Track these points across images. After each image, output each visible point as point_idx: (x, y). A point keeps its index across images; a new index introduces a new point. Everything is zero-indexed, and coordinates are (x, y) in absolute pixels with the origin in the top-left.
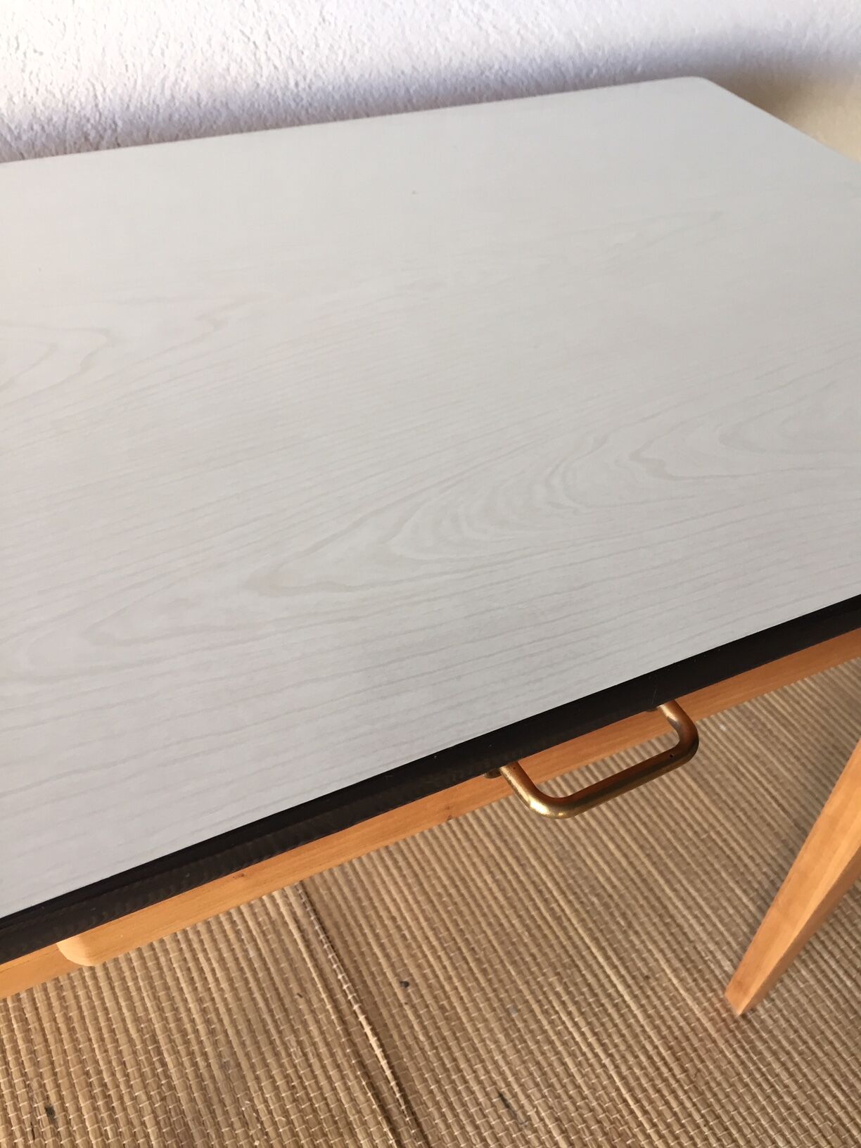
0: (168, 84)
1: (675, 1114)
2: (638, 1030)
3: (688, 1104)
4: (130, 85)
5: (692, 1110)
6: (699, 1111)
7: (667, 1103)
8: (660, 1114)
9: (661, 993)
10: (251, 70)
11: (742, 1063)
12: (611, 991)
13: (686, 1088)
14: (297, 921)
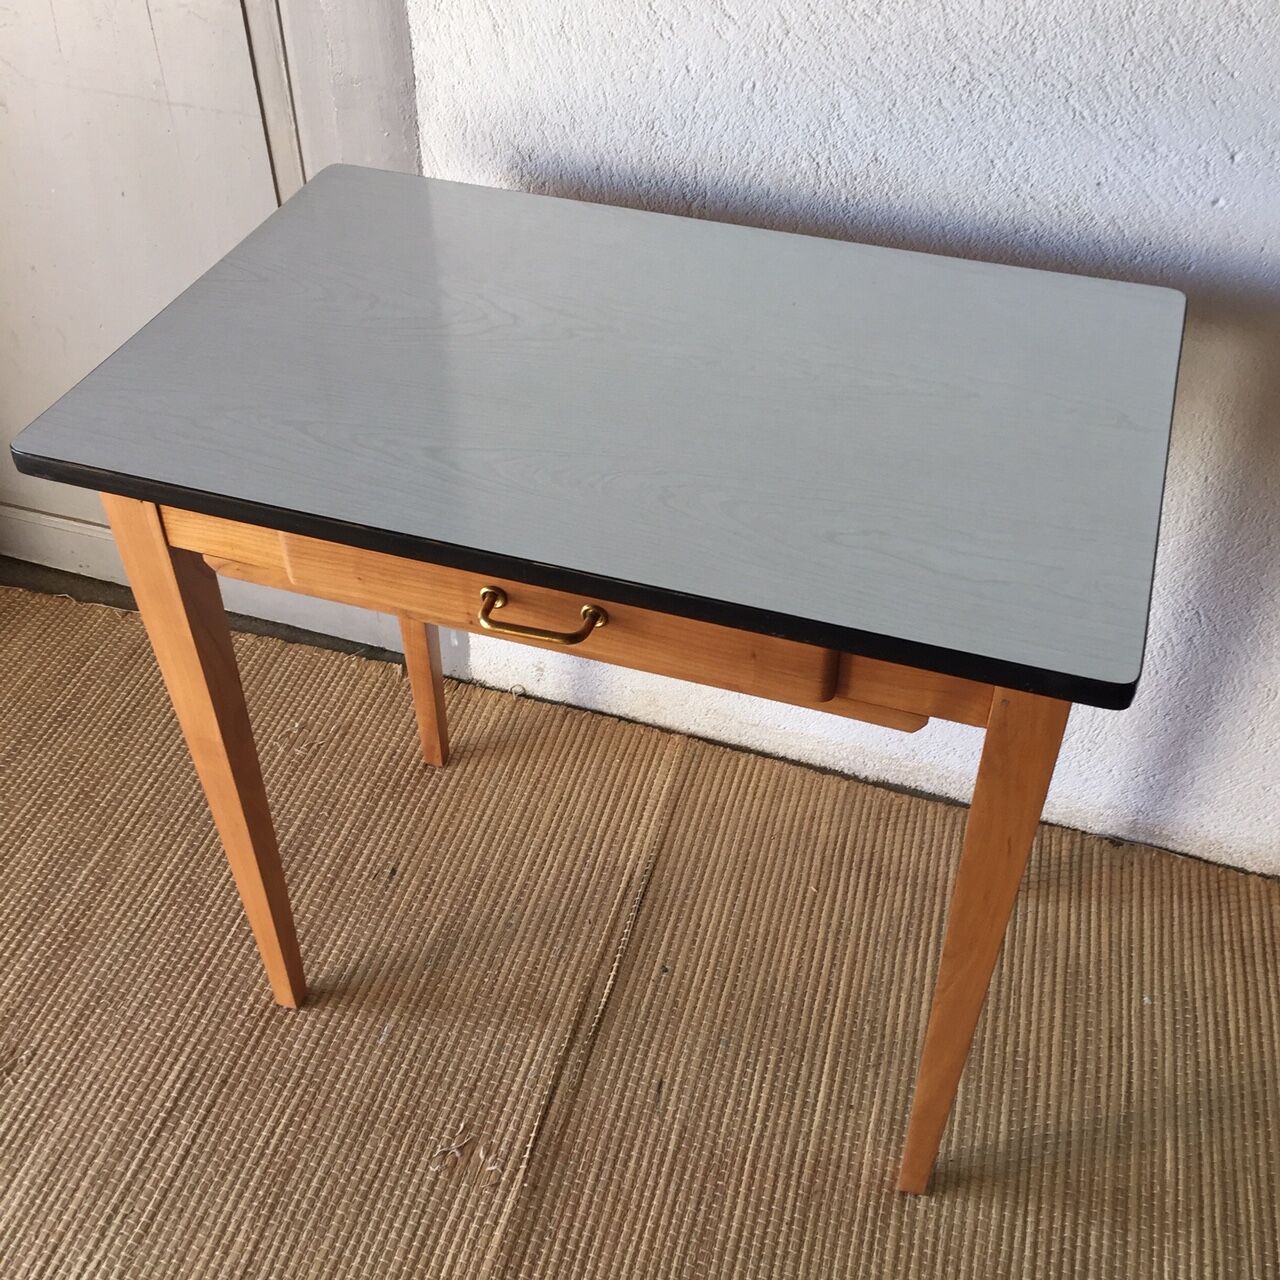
0: (748, 176)
1: (772, 1198)
2: (804, 1129)
3: (790, 1201)
4: (721, 171)
5: (789, 1206)
6: (793, 1212)
7: (775, 1187)
8: (761, 1188)
9: (850, 1124)
10: (812, 181)
11: (865, 1218)
12: (812, 1091)
13: (800, 1192)
14: (631, 878)
